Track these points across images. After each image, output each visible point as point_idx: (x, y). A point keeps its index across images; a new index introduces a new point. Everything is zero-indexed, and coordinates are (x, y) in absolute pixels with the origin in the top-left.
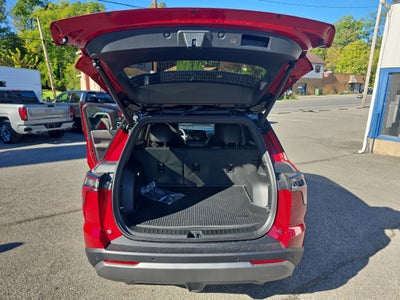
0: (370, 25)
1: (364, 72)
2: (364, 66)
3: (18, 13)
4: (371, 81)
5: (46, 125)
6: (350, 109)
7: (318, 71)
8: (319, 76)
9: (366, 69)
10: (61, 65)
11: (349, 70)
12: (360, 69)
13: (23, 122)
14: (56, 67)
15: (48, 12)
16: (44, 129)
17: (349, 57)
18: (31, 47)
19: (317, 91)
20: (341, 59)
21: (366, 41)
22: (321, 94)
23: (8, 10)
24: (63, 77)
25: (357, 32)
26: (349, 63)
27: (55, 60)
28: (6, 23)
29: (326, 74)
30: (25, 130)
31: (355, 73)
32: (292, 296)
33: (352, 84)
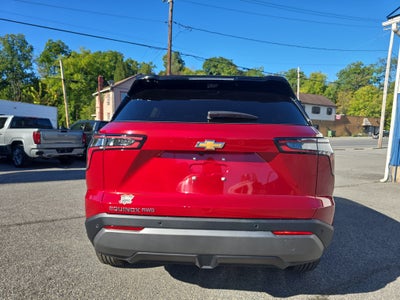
0: (380, 71)
1: (377, 115)
2: (377, 110)
3: (43, 61)
4: (387, 124)
5: (58, 150)
6: (366, 149)
7: (329, 113)
8: (331, 118)
9: (380, 113)
10: (77, 108)
11: (361, 114)
12: (373, 112)
13: (35, 146)
14: (72, 109)
15: (70, 60)
16: (55, 154)
17: (361, 101)
18: (51, 90)
19: (330, 132)
20: (353, 103)
21: (377, 85)
22: (334, 135)
23: (34, 58)
24: (79, 118)
25: (368, 77)
26: (361, 106)
27: (73, 103)
28: (32, 69)
29: (338, 117)
30: (37, 153)
31: (368, 117)
32: (320, 297)
33: (366, 127)
